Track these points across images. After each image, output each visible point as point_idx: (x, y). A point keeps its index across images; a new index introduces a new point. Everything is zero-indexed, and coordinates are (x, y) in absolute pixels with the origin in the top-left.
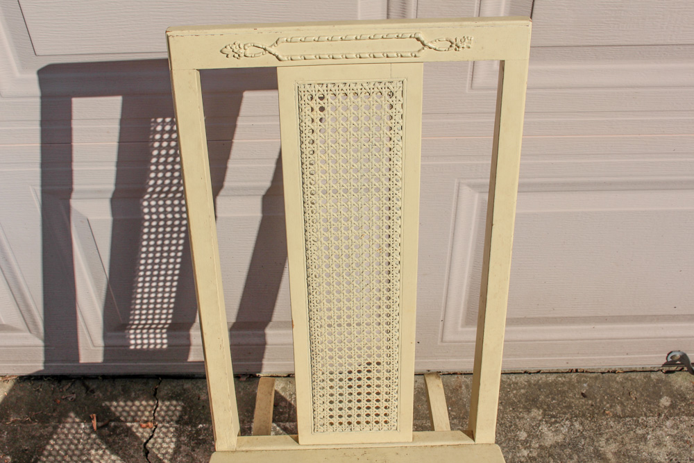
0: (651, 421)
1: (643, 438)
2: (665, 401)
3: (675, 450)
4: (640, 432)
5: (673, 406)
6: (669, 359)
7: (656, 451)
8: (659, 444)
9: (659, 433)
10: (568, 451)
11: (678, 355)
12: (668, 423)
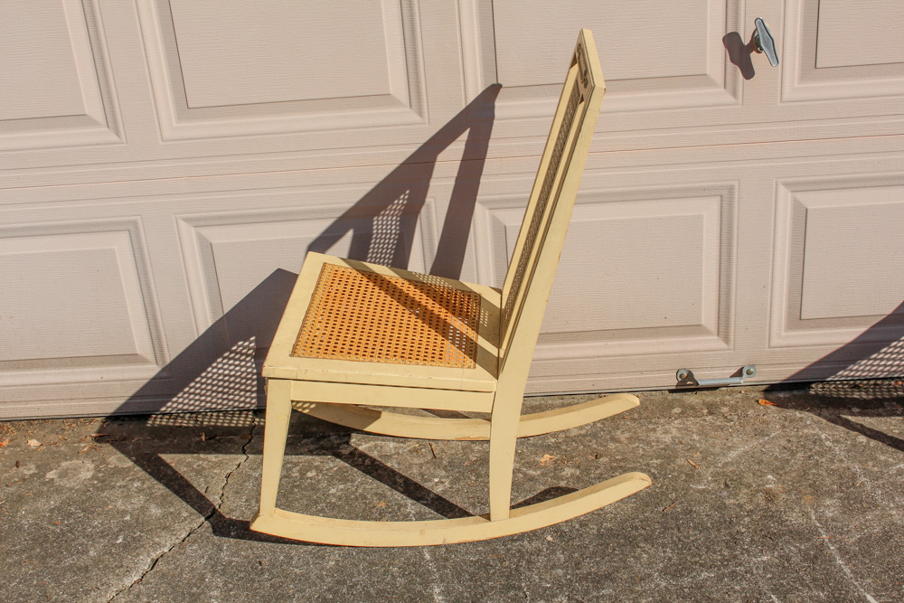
0: (662, 421)
1: (654, 430)
2: (677, 410)
3: (679, 435)
4: (650, 426)
5: (682, 413)
6: (680, 380)
7: (663, 436)
8: (666, 432)
9: (667, 427)
10: (588, 438)
11: (685, 374)
12: (676, 422)
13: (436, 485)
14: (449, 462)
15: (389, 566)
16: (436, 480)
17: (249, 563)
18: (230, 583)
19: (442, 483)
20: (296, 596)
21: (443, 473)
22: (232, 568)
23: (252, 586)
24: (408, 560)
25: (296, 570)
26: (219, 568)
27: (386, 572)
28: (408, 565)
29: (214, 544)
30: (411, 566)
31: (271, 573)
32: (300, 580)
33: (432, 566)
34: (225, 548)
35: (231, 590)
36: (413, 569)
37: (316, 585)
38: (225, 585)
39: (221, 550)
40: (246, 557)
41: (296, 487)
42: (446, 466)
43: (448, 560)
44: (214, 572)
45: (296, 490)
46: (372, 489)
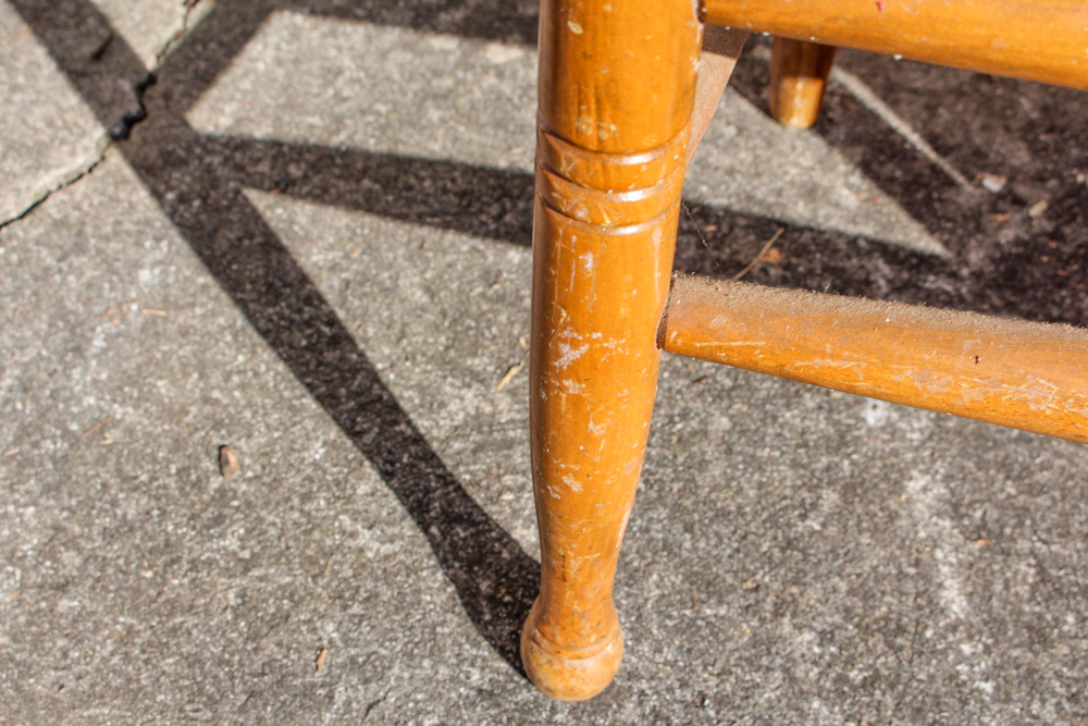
13: (995, 210)
14: (1045, 109)
15: (778, 614)
16: (993, 184)
17: (178, 445)
18: (71, 543)
19: (1020, 203)
20: (341, 695)
21: (1021, 156)
22: (101, 460)
23: (160, 582)
24: (867, 597)
25: (365, 537)
26: (48, 445)
27: (764, 643)
28: (865, 630)
29: (61, 313)
30: (879, 645)
31: (255, 530)
32: (372, 597)
33: (971, 659)
34: (98, 343)
35: (62, 588)
36: (886, 662)
37: (436, 653)
38: (48, 551)
39: (78, 351)
40: (174, 413)
41: (441, 98)
42: (1031, 126)
43: (1046, 642)
44: (25, 462)
45: (434, 115)
46: (731, 172)
